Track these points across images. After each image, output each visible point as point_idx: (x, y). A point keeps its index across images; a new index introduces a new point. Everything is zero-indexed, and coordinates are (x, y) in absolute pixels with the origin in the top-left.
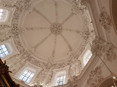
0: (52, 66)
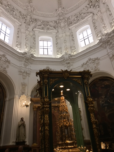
0: (32, 21)
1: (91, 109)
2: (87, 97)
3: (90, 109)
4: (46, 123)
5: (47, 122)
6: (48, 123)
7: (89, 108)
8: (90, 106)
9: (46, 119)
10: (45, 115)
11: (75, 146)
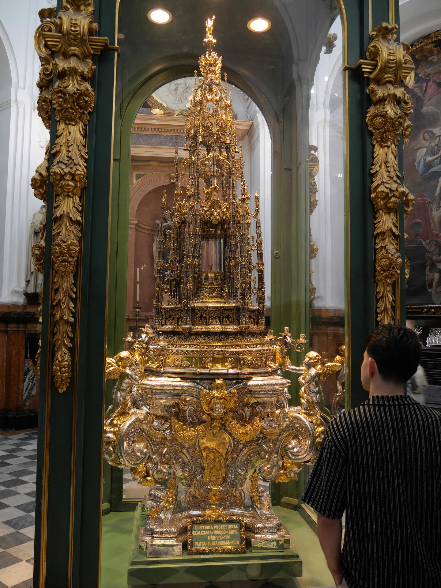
1: (384, 116)
2: (372, 38)
3: (376, 116)
4: (62, 177)
5: (67, 170)
6: (73, 176)
7: (372, 111)
8: (380, 92)
9: (64, 152)
10: (61, 127)
11: (247, 328)
